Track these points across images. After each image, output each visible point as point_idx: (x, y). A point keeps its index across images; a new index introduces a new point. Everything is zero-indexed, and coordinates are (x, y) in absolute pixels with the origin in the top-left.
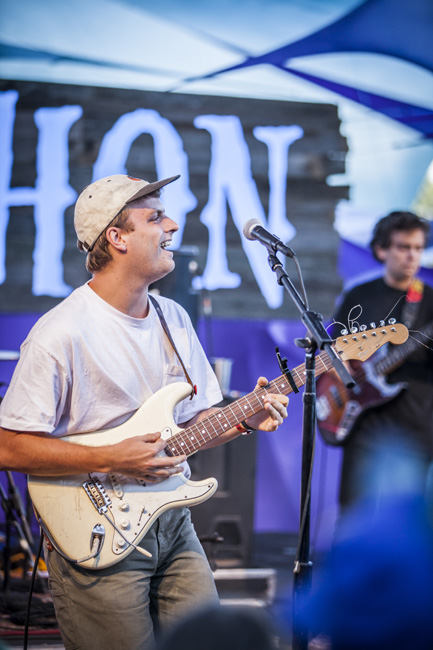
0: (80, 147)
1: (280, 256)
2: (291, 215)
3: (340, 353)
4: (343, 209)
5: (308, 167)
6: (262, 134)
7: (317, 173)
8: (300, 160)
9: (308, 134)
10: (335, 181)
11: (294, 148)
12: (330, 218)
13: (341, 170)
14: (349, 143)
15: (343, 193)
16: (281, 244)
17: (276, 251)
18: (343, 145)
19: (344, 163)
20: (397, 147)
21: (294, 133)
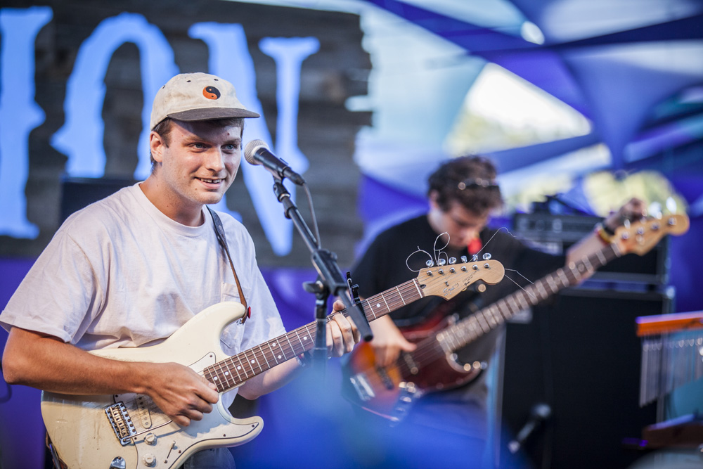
0: (50, 57)
1: (288, 184)
2: (302, 144)
3: (422, 286)
4: (365, 138)
5: (325, 87)
6: (271, 47)
7: (336, 93)
8: (315, 79)
9: (324, 48)
10: (357, 104)
11: (307, 64)
12: (349, 148)
13: (363, 91)
14: (373, 60)
15: (365, 119)
16: (289, 170)
17: (283, 178)
18: (366, 62)
19: (366, 84)
20: (432, 64)
21: (306, 46)
